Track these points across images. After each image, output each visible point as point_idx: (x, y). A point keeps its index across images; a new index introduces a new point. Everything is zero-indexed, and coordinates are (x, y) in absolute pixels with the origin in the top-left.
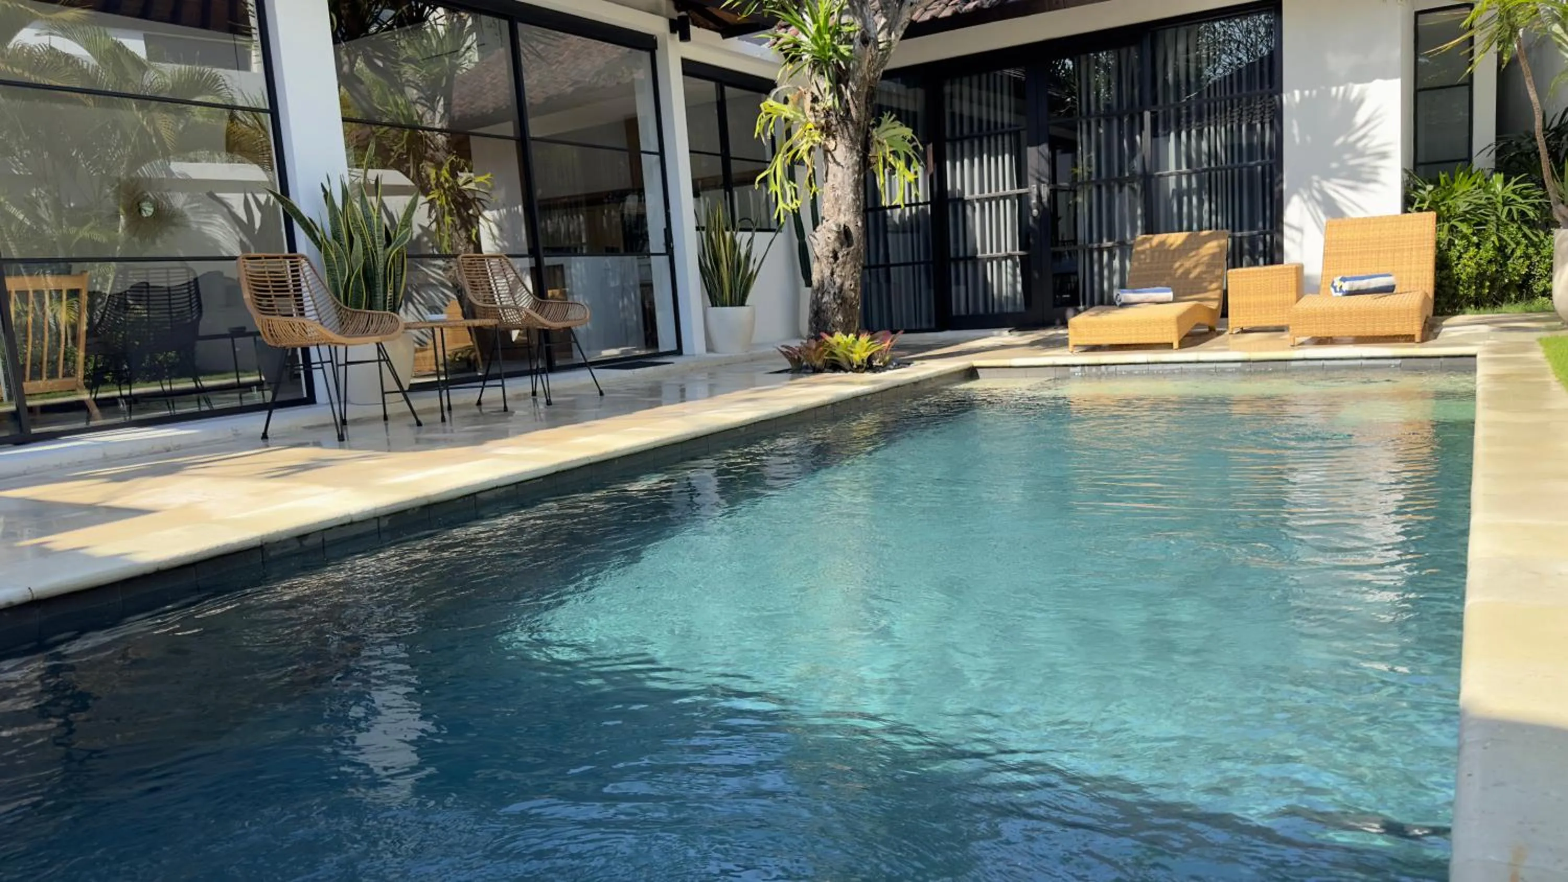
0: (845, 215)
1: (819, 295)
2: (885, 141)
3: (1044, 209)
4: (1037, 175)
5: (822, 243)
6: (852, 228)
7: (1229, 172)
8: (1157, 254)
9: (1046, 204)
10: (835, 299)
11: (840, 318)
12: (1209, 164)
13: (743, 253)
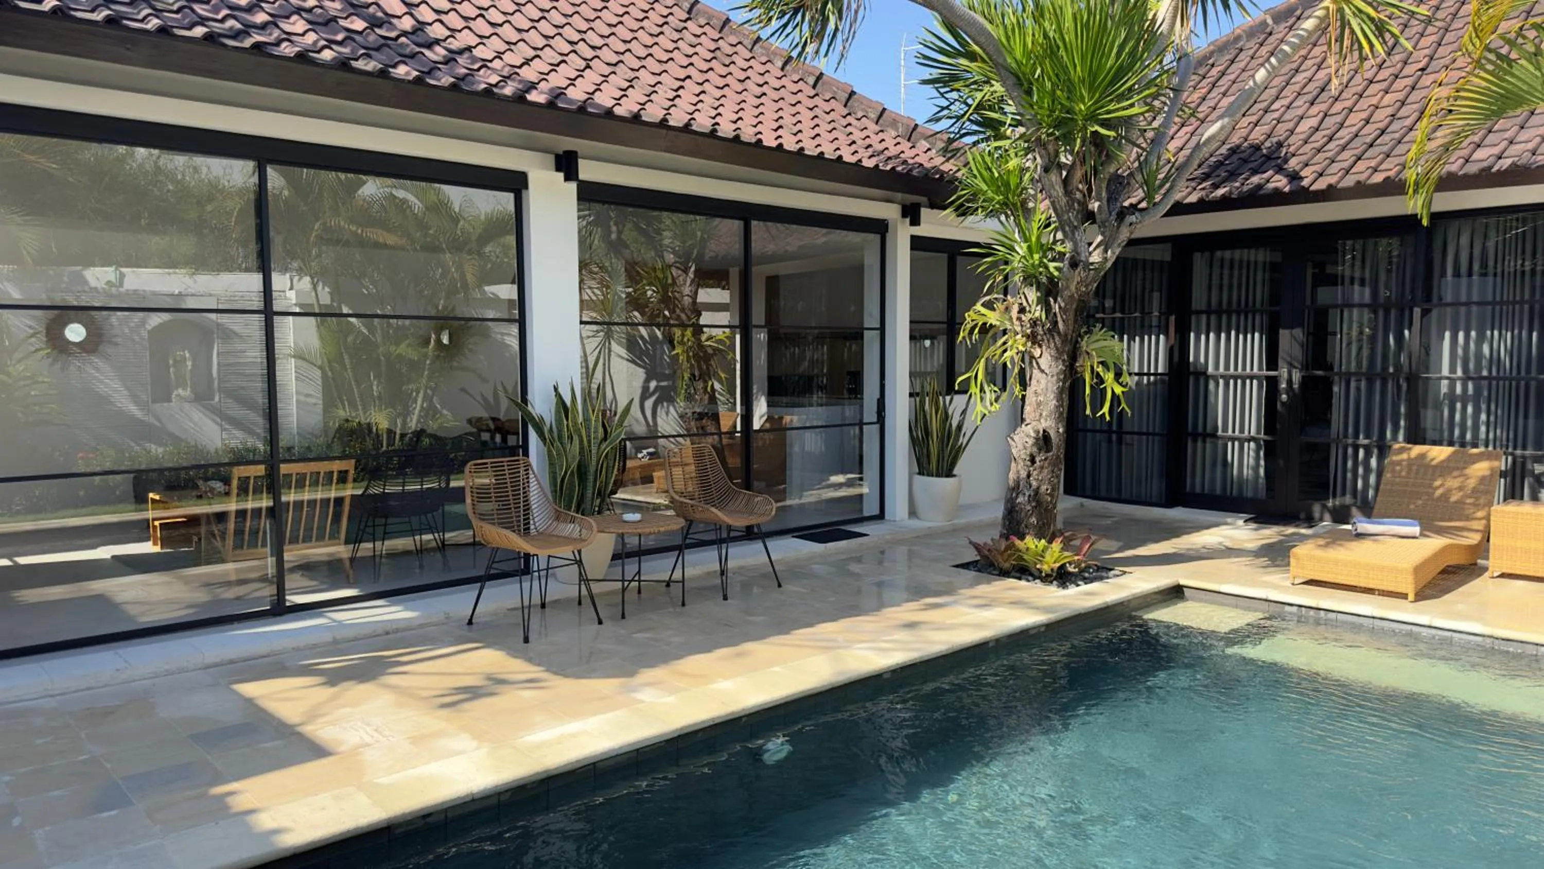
0: (1046, 420)
1: (1014, 495)
2: (1094, 353)
3: (1295, 394)
4: (1289, 359)
5: (1020, 446)
6: (1052, 434)
7: (1514, 383)
8: (1415, 468)
9: (1297, 391)
10: (1029, 501)
11: (1033, 520)
12: (1490, 371)
13: (955, 424)
